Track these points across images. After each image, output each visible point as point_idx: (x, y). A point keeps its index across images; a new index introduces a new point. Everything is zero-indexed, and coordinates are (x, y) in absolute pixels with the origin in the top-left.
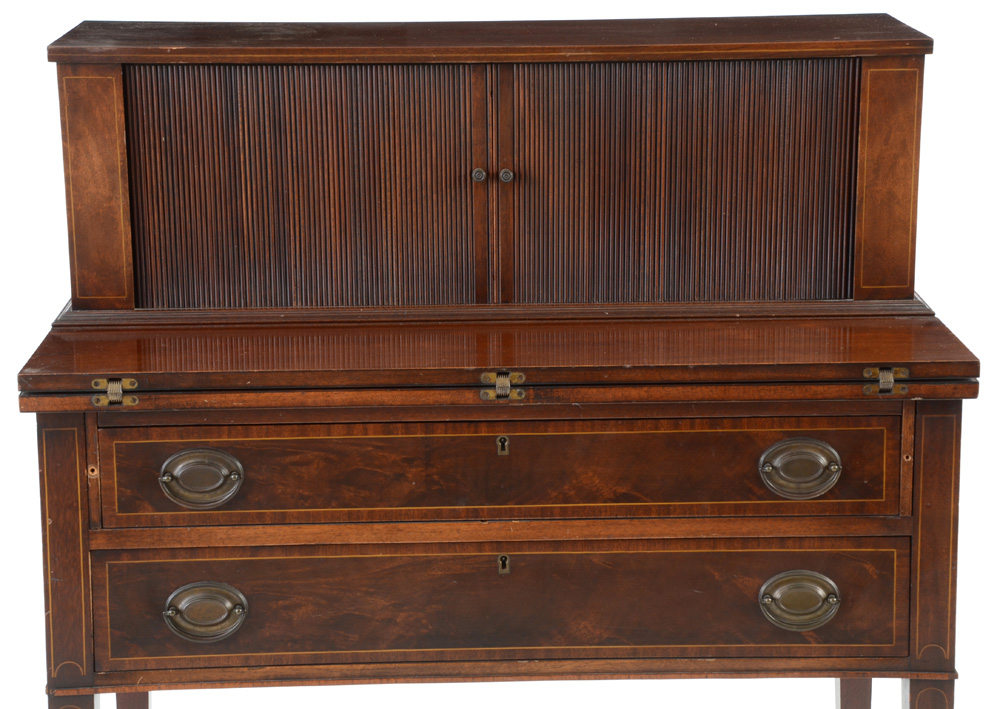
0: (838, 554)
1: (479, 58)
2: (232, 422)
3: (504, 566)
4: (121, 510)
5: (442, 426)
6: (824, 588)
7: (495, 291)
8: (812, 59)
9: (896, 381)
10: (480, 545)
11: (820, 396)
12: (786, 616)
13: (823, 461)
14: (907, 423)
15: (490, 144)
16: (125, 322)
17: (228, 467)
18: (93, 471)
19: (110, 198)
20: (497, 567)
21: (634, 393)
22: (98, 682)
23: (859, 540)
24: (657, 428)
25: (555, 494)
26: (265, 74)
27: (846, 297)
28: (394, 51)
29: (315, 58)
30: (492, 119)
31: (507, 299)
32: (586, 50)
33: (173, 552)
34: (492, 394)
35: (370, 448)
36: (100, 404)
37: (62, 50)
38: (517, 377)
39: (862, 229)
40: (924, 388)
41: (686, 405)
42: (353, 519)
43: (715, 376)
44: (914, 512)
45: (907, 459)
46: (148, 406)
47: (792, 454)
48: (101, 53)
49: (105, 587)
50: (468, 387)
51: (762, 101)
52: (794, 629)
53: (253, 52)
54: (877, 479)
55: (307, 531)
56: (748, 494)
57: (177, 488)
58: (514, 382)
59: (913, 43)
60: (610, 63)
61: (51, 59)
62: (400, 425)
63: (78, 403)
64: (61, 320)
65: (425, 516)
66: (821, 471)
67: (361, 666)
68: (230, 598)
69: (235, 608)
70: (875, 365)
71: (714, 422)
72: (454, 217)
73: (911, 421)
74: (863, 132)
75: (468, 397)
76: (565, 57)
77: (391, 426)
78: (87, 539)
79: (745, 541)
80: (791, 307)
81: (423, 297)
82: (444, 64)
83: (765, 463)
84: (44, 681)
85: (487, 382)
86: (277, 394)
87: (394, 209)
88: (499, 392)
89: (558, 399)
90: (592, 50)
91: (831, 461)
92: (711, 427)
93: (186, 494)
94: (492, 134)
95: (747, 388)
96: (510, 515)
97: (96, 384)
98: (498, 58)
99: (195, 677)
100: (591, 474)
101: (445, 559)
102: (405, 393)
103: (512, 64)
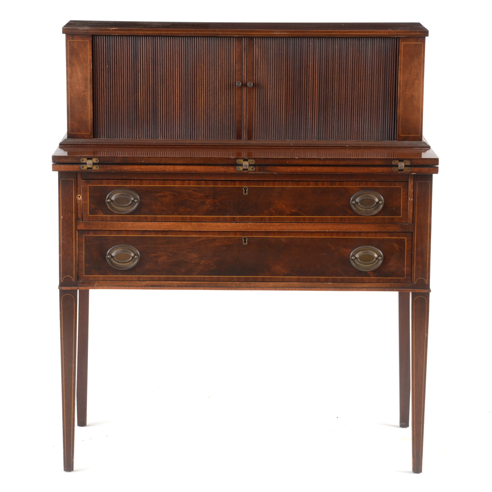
0: (383, 239)
1: (239, 34)
2: (136, 178)
3: (245, 242)
4: (90, 214)
5: (220, 182)
6: (377, 253)
7: (244, 135)
8: (379, 38)
9: (405, 166)
10: (235, 233)
11: (374, 172)
12: (361, 265)
13: (377, 200)
14: (411, 184)
15: (243, 71)
16: (89, 144)
17: (134, 197)
18: (79, 197)
19: (85, 91)
20: (242, 242)
21: (299, 169)
22: (79, 285)
23: (391, 233)
24: (309, 185)
25: (266, 212)
26: (150, 39)
27: (394, 140)
28: (203, 31)
29: (171, 34)
30: (244, 61)
31: (250, 138)
32: (284, 32)
33: (110, 232)
34: (241, 168)
35: (191, 191)
36: (84, 169)
37: (68, 29)
38: (252, 162)
39: (400, 110)
40: (416, 169)
41: (320, 175)
42: (183, 220)
43: (332, 163)
44: (413, 222)
45: (411, 199)
46: (102, 170)
47: (364, 197)
48: (84, 30)
49: (83, 245)
50: (231, 165)
51: (358, 55)
52: (364, 270)
53: (145, 31)
54: (398, 208)
55: (165, 225)
56: (345, 213)
57: (113, 205)
58: (250, 163)
59: (420, 32)
60: (294, 37)
61: (63, 33)
62: (203, 181)
63: (74, 168)
64: (63, 142)
65: (213, 220)
66: (375, 203)
67: (186, 282)
68: (133, 252)
69: (135, 256)
70: (396, 159)
71: (332, 182)
72: (227, 102)
73: (412, 183)
74: (400, 69)
75: (231, 169)
76: (275, 35)
77: (200, 181)
78: (76, 225)
79: (345, 233)
80: (371, 143)
81: (214, 136)
82: (225, 37)
83: (352, 201)
84: (58, 284)
85: (239, 163)
86: (154, 166)
87: (202, 98)
88: (244, 167)
89: (268, 171)
90: (287, 32)
91: (380, 200)
92: (331, 185)
93: (117, 207)
94: (244, 67)
95: (345, 168)
96: (248, 220)
97: (82, 160)
98: (247, 35)
99: (118, 284)
100: (281, 204)
101: (220, 238)
102: (206, 167)
103: (253, 37)
